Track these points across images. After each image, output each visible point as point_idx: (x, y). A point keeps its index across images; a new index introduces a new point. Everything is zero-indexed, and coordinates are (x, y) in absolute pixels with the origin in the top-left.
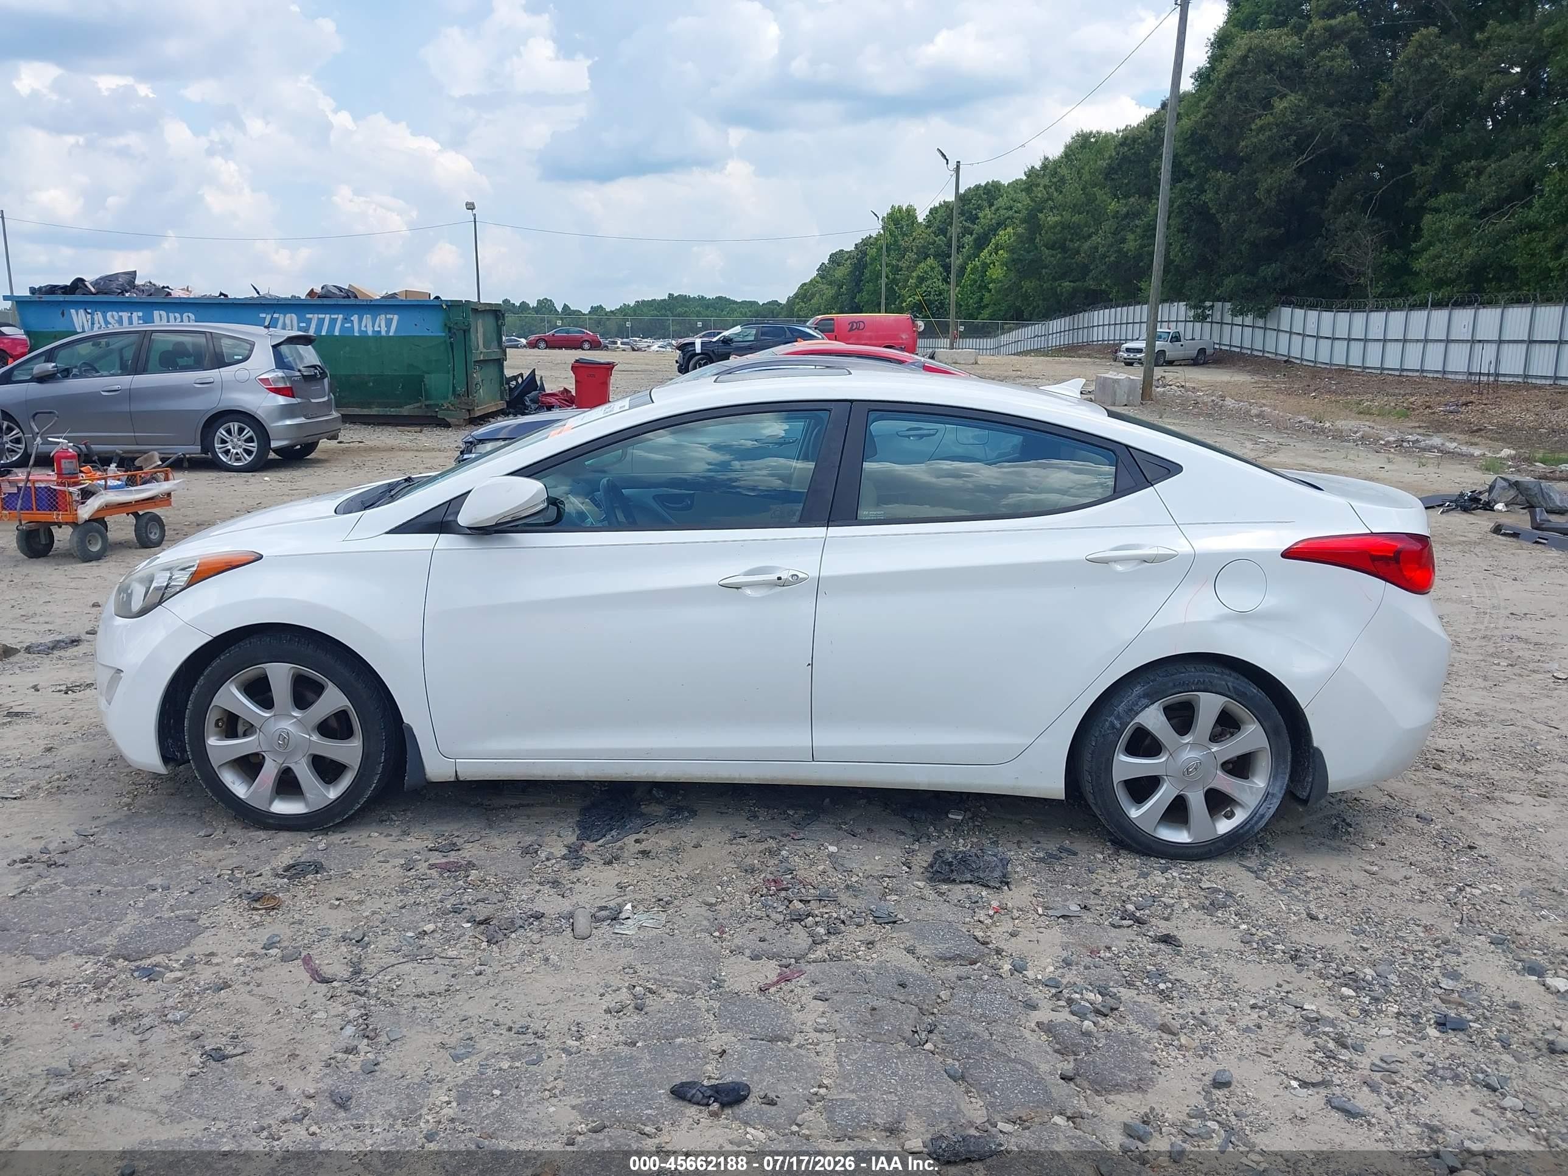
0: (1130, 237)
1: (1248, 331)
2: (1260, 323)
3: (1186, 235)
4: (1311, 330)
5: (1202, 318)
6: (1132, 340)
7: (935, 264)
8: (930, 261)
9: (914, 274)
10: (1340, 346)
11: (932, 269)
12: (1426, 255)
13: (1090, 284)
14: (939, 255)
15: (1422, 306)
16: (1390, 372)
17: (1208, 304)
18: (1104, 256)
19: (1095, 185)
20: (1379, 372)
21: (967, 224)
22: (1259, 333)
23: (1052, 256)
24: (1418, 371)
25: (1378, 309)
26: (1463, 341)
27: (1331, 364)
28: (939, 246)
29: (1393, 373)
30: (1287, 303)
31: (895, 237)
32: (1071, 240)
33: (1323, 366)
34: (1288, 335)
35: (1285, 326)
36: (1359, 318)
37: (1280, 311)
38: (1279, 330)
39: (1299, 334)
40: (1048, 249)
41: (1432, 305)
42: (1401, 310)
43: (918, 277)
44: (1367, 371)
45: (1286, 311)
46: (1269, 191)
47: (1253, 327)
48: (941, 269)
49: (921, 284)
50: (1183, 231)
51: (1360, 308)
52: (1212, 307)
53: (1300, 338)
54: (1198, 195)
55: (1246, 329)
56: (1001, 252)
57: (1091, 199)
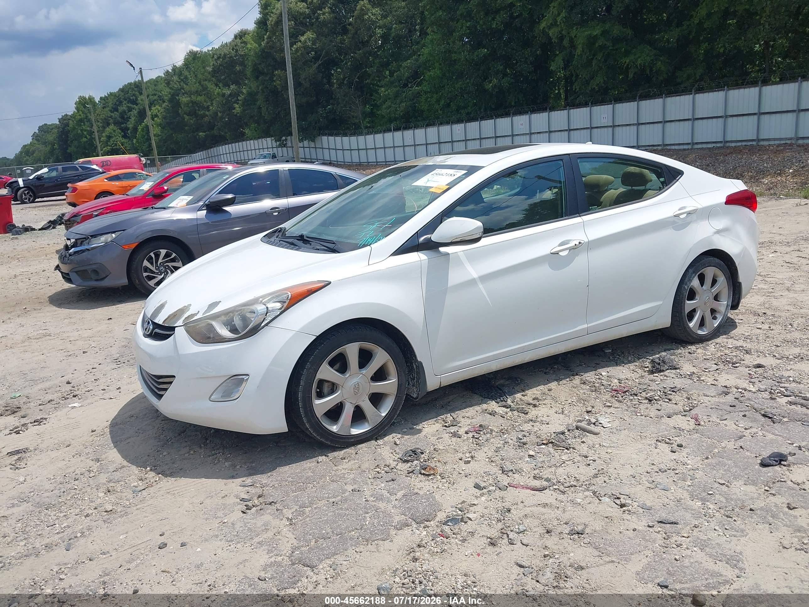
0: (236, 106)
1: (307, 150)
2: (312, 144)
3: (268, 102)
4: (339, 146)
5: (284, 145)
6: (252, 159)
7: (115, 128)
8: (112, 127)
9: (104, 134)
10: (355, 153)
11: (114, 131)
12: (384, 106)
13: (215, 132)
14: (116, 123)
15: (389, 130)
16: (381, 163)
17: (284, 138)
18: (222, 118)
19: (206, 80)
20: (376, 164)
21: (129, 105)
22: (313, 150)
23: (191, 119)
24: (393, 161)
25: (368, 133)
26: (410, 146)
27: (352, 162)
28: (115, 118)
29: (382, 163)
30: (325, 135)
31: (86, 114)
32: (199, 110)
33: (349, 164)
34: (328, 150)
35: (325, 146)
36: (361, 138)
37: (321, 139)
38: (323, 148)
39: (333, 149)
40: (188, 116)
41: (394, 130)
42: (380, 133)
43: (107, 136)
44: (370, 164)
45: (325, 138)
46: (305, 79)
47: (309, 148)
48: (120, 131)
49: (110, 140)
50: (266, 101)
51: (361, 134)
52: (286, 139)
53: (334, 151)
54: (271, 83)
55: (305, 149)
56: (155, 119)
57: (205, 88)
